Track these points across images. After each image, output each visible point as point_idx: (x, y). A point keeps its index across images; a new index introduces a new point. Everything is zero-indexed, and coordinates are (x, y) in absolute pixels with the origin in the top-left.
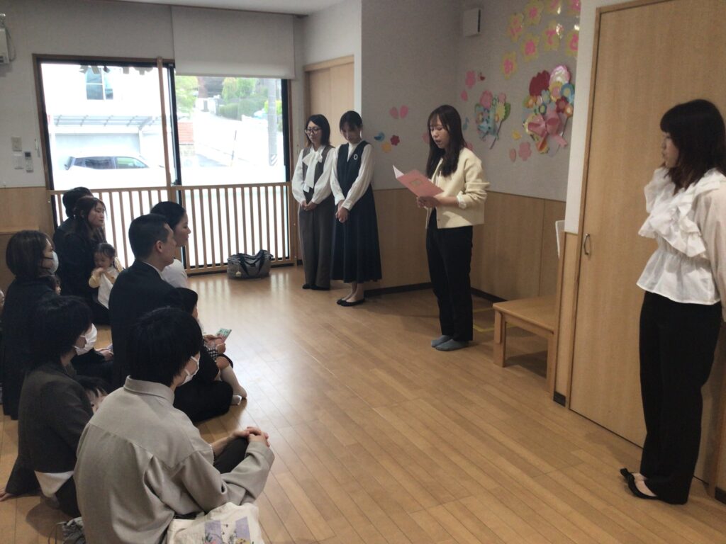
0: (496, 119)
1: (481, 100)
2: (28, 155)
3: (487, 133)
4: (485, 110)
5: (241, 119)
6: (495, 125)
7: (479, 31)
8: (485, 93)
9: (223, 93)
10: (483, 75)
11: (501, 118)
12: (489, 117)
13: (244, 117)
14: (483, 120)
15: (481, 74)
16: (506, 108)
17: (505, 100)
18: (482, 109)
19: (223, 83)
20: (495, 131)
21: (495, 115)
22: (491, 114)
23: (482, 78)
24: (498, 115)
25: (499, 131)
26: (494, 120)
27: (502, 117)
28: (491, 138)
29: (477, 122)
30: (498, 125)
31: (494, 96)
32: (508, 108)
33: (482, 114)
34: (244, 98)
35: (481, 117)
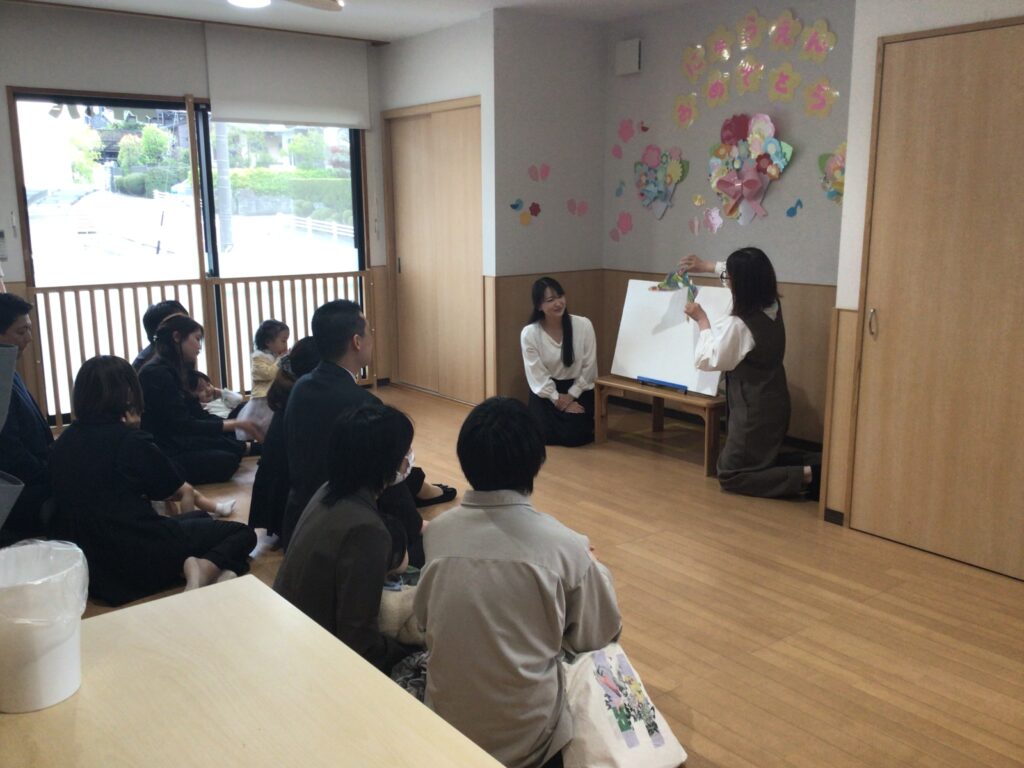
0: (668, 180)
1: (644, 157)
3: (655, 198)
4: (650, 169)
5: (151, 196)
6: (666, 189)
7: (639, 67)
8: (650, 147)
9: (119, 157)
10: (645, 125)
11: (676, 179)
12: (656, 179)
13: (156, 192)
14: (647, 182)
15: (642, 123)
16: (682, 167)
17: (680, 155)
18: (645, 169)
19: (120, 144)
20: (665, 196)
21: (666, 176)
22: (660, 175)
23: (645, 129)
24: (670, 176)
25: (672, 196)
26: (665, 182)
27: (676, 177)
28: (660, 206)
29: (639, 184)
30: (671, 188)
31: (663, 152)
32: (685, 166)
33: (646, 175)
34: (154, 165)
35: (644, 179)
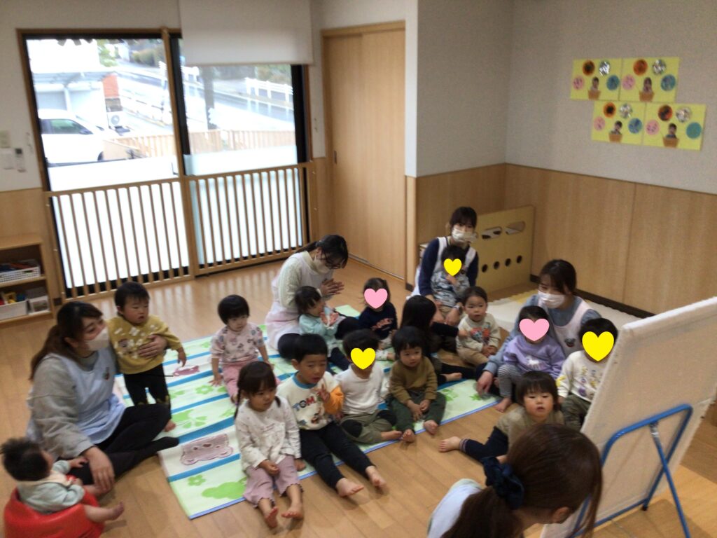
2: (19, 151)
